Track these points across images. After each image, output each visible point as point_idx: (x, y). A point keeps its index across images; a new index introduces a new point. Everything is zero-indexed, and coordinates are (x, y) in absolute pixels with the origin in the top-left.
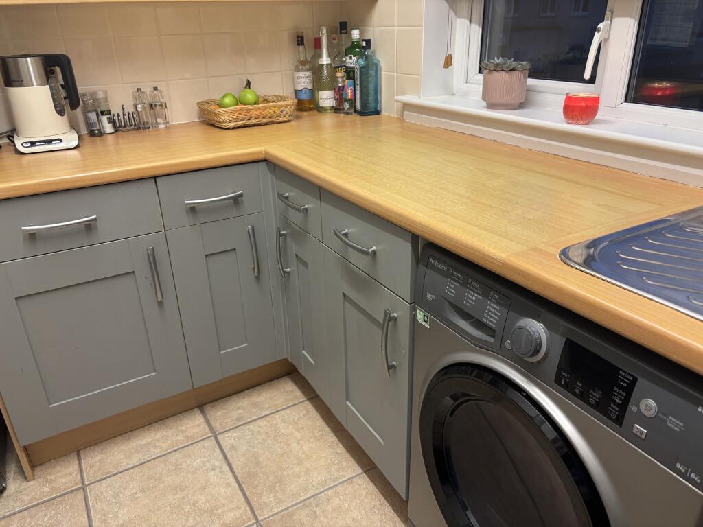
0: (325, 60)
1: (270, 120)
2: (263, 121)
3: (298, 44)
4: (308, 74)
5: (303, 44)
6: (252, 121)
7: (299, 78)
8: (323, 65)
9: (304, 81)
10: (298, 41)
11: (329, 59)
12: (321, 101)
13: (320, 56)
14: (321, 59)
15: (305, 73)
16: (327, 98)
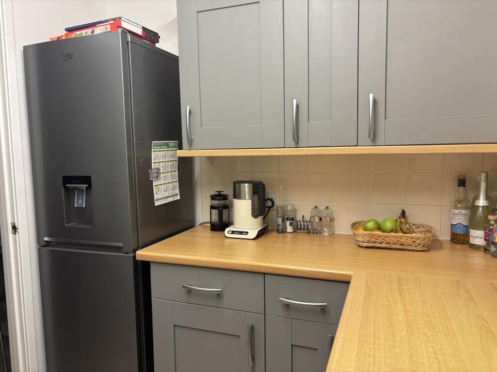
0: (482, 202)
1: (402, 247)
2: (394, 246)
3: (459, 186)
4: (464, 212)
5: (464, 186)
6: (384, 245)
7: (454, 214)
8: (478, 207)
9: (460, 218)
10: (459, 183)
11: (485, 201)
12: (471, 239)
13: (477, 198)
14: (477, 201)
15: (460, 211)
16: (477, 237)
